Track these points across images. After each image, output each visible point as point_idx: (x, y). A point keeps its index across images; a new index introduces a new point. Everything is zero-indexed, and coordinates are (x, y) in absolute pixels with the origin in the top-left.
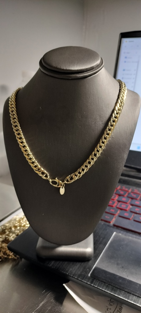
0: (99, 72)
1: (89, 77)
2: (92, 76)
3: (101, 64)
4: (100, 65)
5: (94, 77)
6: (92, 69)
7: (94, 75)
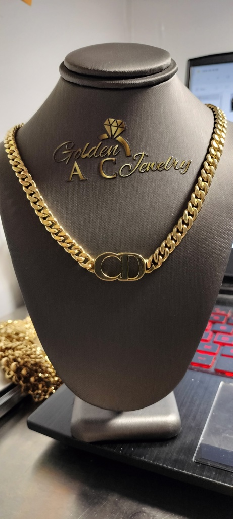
0: (171, 79)
1: (157, 86)
2: (161, 84)
3: (172, 65)
4: (171, 67)
5: (164, 85)
6: (159, 71)
7: (165, 82)
